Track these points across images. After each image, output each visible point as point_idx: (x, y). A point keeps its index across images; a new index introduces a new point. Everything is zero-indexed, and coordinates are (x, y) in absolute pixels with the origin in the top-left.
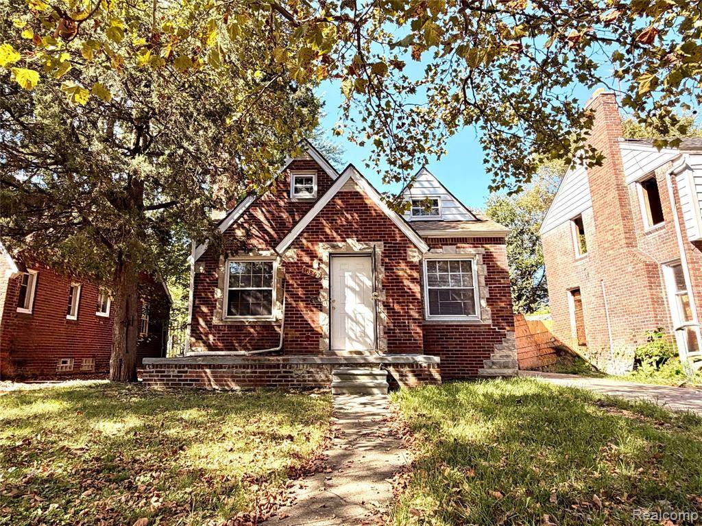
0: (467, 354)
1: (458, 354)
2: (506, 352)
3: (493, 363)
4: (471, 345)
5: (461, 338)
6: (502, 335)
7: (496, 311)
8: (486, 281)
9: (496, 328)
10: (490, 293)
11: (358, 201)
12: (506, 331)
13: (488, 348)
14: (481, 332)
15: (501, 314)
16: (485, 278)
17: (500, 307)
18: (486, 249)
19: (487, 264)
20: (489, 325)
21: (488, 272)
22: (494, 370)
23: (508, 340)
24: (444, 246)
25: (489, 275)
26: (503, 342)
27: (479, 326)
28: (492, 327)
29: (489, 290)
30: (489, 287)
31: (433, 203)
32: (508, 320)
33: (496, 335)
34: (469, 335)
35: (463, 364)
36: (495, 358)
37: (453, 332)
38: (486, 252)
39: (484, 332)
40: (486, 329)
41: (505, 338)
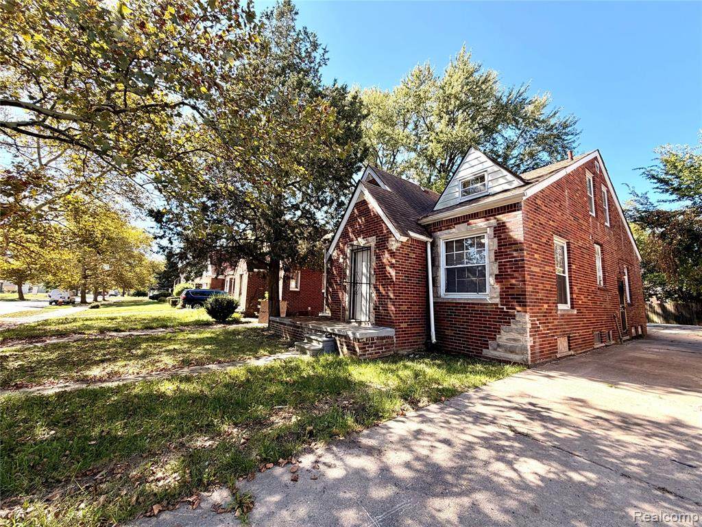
0: (473, 332)
2: (514, 335)
3: (499, 346)
4: (477, 323)
5: (468, 316)
6: (511, 316)
7: (506, 288)
8: (495, 256)
9: (505, 307)
10: (499, 269)
11: (365, 207)
12: (515, 311)
13: (494, 328)
14: (487, 311)
15: (511, 292)
16: (495, 253)
17: (510, 285)
18: (498, 221)
19: (498, 237)
20: (497, 304)
21: (499, 246)
22: (499, 354)
23: (517, 321)
24: (456, 226)
25: (499, 249)
26: (512, 324)
27: (485, 304)
28: (500, 306)
29: (499, 266)
30: (499, 262)
31: (482, 178)
32: (519, 298)
33: (504, 315)
34: (475, 314)
35: (469, 342)
36: (500, 340)
37: (460, 310)
38: (498, 224)
39: (490, 311)
40: (493, 308)
41: (514, 319)
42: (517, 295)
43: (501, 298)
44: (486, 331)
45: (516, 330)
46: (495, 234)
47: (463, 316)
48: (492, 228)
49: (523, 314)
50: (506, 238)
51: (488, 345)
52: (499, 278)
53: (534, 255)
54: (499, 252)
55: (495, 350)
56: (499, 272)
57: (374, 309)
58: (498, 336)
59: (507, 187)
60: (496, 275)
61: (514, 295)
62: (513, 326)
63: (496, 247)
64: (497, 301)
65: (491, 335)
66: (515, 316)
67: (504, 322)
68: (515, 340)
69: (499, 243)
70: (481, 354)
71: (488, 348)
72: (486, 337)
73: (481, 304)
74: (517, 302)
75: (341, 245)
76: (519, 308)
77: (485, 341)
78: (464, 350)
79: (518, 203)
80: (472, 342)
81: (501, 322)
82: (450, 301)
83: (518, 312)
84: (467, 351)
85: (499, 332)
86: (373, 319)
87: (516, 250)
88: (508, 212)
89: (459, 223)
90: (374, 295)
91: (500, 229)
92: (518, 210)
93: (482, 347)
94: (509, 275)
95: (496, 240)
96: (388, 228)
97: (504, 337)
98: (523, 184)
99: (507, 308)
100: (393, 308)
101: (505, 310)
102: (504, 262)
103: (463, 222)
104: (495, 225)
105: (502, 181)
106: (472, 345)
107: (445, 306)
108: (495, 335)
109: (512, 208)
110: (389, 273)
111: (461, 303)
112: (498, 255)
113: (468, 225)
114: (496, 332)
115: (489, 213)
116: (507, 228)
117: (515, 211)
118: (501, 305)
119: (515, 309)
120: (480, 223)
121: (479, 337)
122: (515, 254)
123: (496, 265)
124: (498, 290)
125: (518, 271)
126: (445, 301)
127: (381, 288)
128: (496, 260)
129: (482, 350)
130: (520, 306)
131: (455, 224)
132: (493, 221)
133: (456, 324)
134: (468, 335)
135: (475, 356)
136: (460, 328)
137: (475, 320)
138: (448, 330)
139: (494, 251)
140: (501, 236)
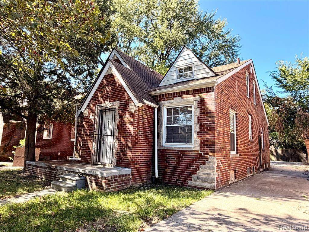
0: (182, 170)
1: (177, 169)
2: (207, 171)
3: (198, 178)
4: (185, 164)
5: (180, 159)
6: (206, 158)
7: (204, 141)
8: (198, 120)
9: (202, 153)
10: (200, 128)
11: (112, 79)
12: (209, 156)
13: (195, 167)
14: (192, 156)
15: (206, 143)
16: (198, 118)
17: (206, 139)
18: (200, 97)
19: (200, 107)
20: (198, 151)
21: (200, 113)
22: (199, 183)
23: (209, 162)
24: (174, 98)
25: (200, 116)
26: (206, 164)
27: (191, 151)
28: (199, 152)
29: (200, 126)
30: (200, 124)
31: (191, 68)
32: (211, 147)
33: (202, 158)
34: (184, 157)
35: (179, 176)
36: (199, 174)
37: (175, 155)
38: (200, 99)
39: (194, 156)
40: (195, 154)
41: (208, 160)
42: (210, 145)
43: (200, 147)
44: (190, 168)
45: (209, 168)
46: (198, 106)
47: (176, 159)
48: (197, 102)
49: (213, 157)
50: (205, 109)
51: (191, 178)
52: (200, 134)
53: (219, 121)
54: (200, 118)
55: (196, 181)
56: (200, 130)
57: (116, 155)
58: (198, 172)
59: (205, 76)
60: (198, 132)
61: (208, 145)
62: (207, 165)
63: (198, 114)
64: (198, 149)
65: (194, 171)
66: (208, 158)
67: (202, 163)
68: (208, 174)
69: (200, 111)
70: (187, 184)
71: (191, 180)
72: (190, 173)
73: (188, 151)
74: (210, 150)
75: (91, 106)
76: (210, 154)
77: (189, 175)
78: (177, 182)
79: (212, 87)
80: (182, 176)
81: (200, 163)
82: (169, 149)
83: (210, 156)
84: (179, 182)
85: (199, 169)
86: (115, 162)
87: (210, 117)
88: (206, 92)
89: (176, 97)
90: (116, 144)
91: (202, 103)
92: (212, 92)
93: (187, 179)
94: (205, 132)
95: (199, 109)
96: (129, 96)
97: (202, 172)
98: (214, 75)
99: (204, 154)
100: (130, 154)
101: (203, 155)
102: (203, 124)
103: (179, 96)
104: (199, 99)
105: (202, 71)
106: (182, 179)
107: (165, 152)
108: (196, 171)
109: (209, 90)
110: (129, 129)
111: (175, 150)
112: (200, 119)
113: (182, 98)
114: (196, 169)
115: (195, 92)
116: (206, 103)
117: (210, 92)
118: (201, 152)
119: (208, 154)
120: (189, 98)
121: (187, 172)
122: (210, 119)
123: (198, 126)
124: (199, 142)
125: (210, 130)
126: (165, 149)
127: (122, 139)
128: (198, 122)
129: (187, 181)
130: (211, 152)
131: (174, 97)
132: (197, 97)
133: (172, 165)
134: (179, 172)
135: (183, 185)
136: (174, 167)
137: (184, 161)
138: (167, 168)
139: (197, 117)
140: (201, 107)
